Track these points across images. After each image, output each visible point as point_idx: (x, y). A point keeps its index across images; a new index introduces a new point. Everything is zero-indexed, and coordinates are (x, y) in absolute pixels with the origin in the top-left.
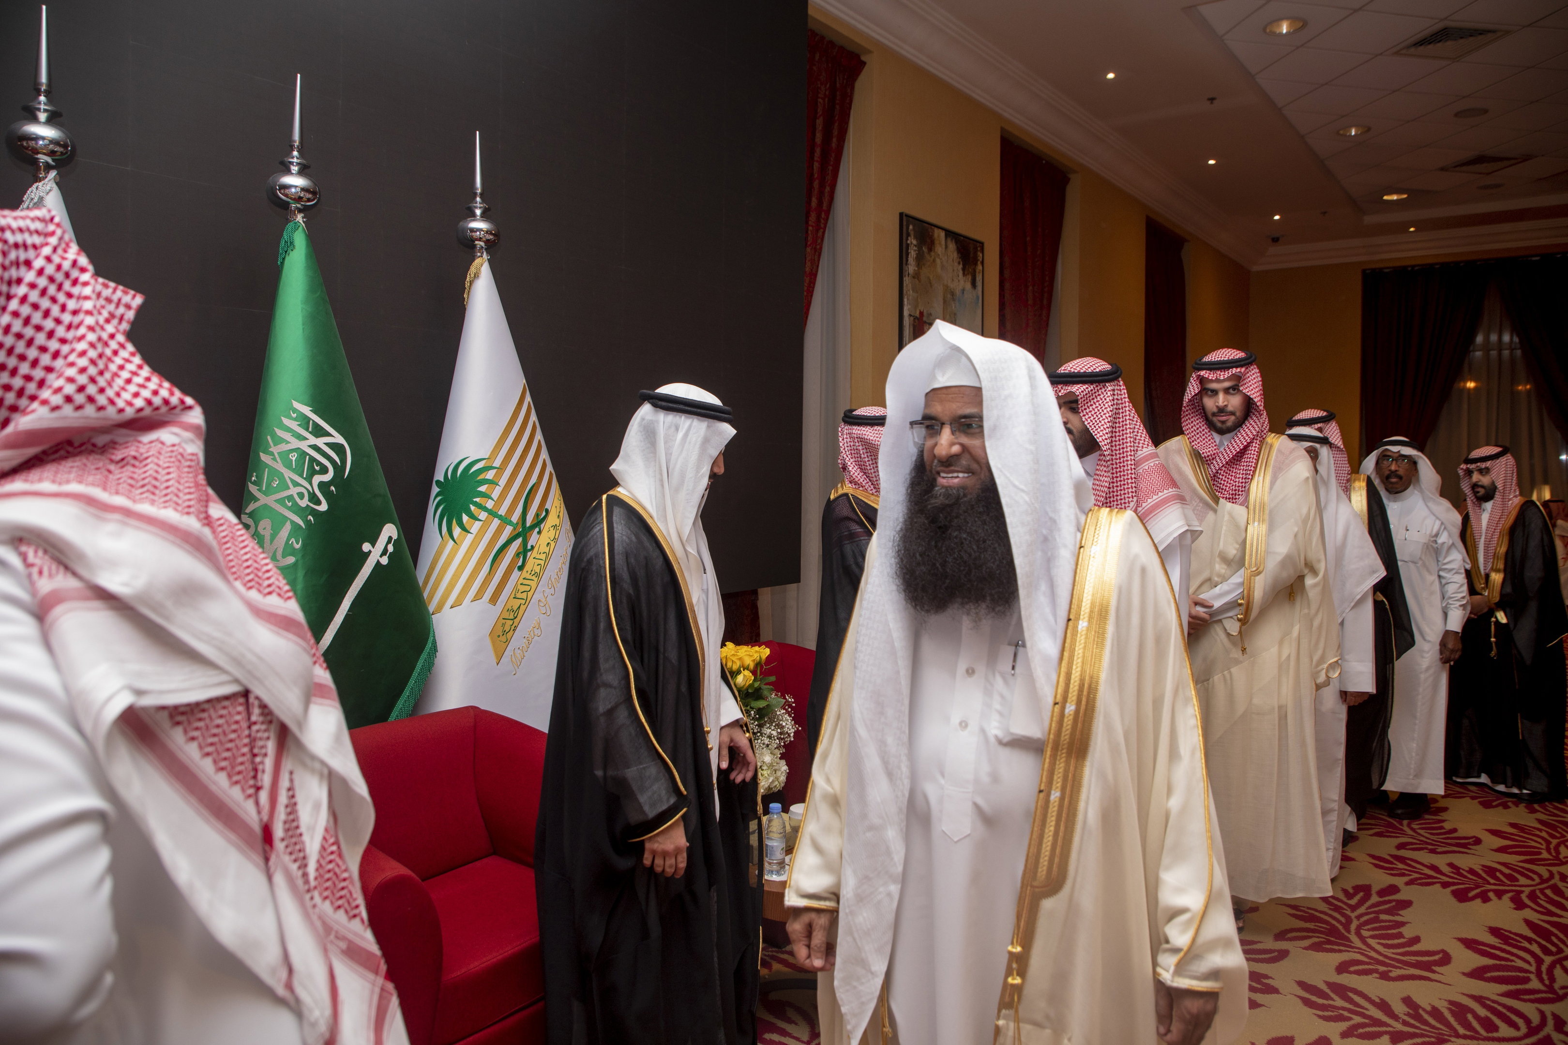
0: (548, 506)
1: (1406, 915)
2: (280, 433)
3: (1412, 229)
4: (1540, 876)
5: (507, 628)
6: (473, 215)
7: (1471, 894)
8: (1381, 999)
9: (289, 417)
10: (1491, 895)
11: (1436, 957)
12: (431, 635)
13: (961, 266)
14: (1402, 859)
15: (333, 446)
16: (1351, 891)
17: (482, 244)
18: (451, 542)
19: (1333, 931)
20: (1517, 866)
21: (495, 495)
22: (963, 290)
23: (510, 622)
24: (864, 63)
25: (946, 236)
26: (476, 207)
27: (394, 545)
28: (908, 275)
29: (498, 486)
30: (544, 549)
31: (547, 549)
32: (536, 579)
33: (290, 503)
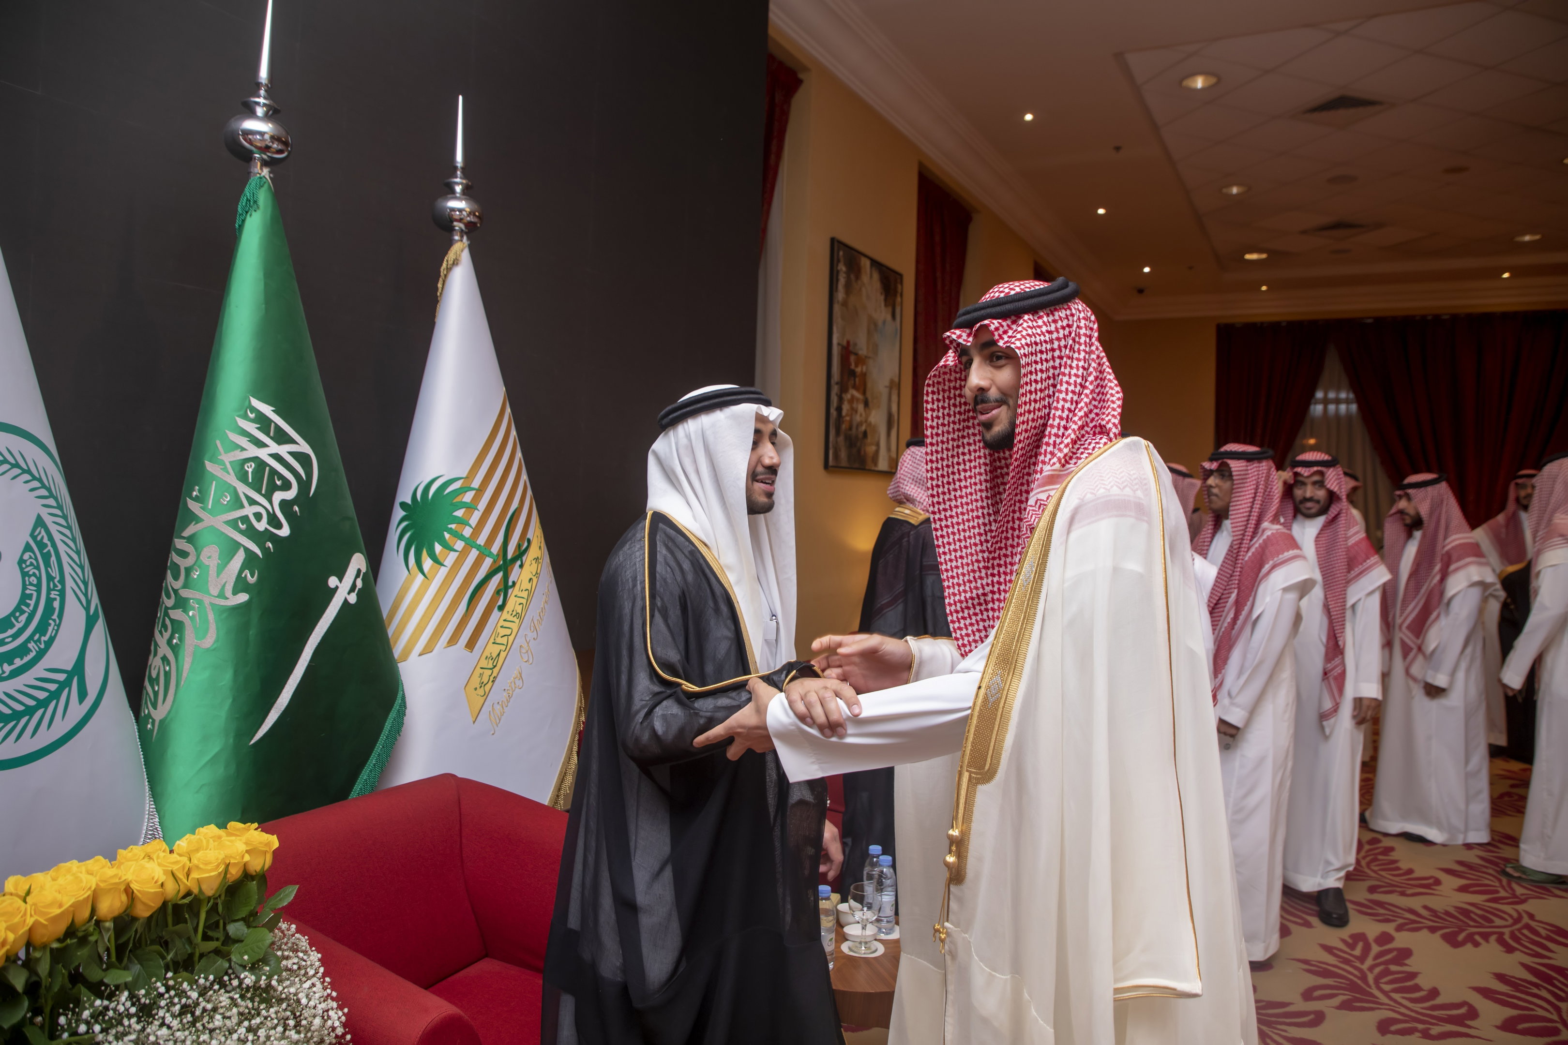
1: (1412, 964)
2: (231, 436)
3: (1264, 288)
4: (1511, 916)
6: (453, 192)
7: (1461, 937)
9: (245, 417)
10: (1477, 938)
11: (1463, 1010)
12: (400, 688)
13: (882, 298)
14: (1381, 904)
17: (462, 226)
18: (420, 577)
20: (1484, 906)
22: (884, 322)
24: (799, 82)
25: (872, 265)
26: (457, 184)
27: (362, 580)
28: (838, 302)
29: (476, 511)
30: (526, 585)
31: (529, 586)
32: (517, 621)
33: (245, 526)
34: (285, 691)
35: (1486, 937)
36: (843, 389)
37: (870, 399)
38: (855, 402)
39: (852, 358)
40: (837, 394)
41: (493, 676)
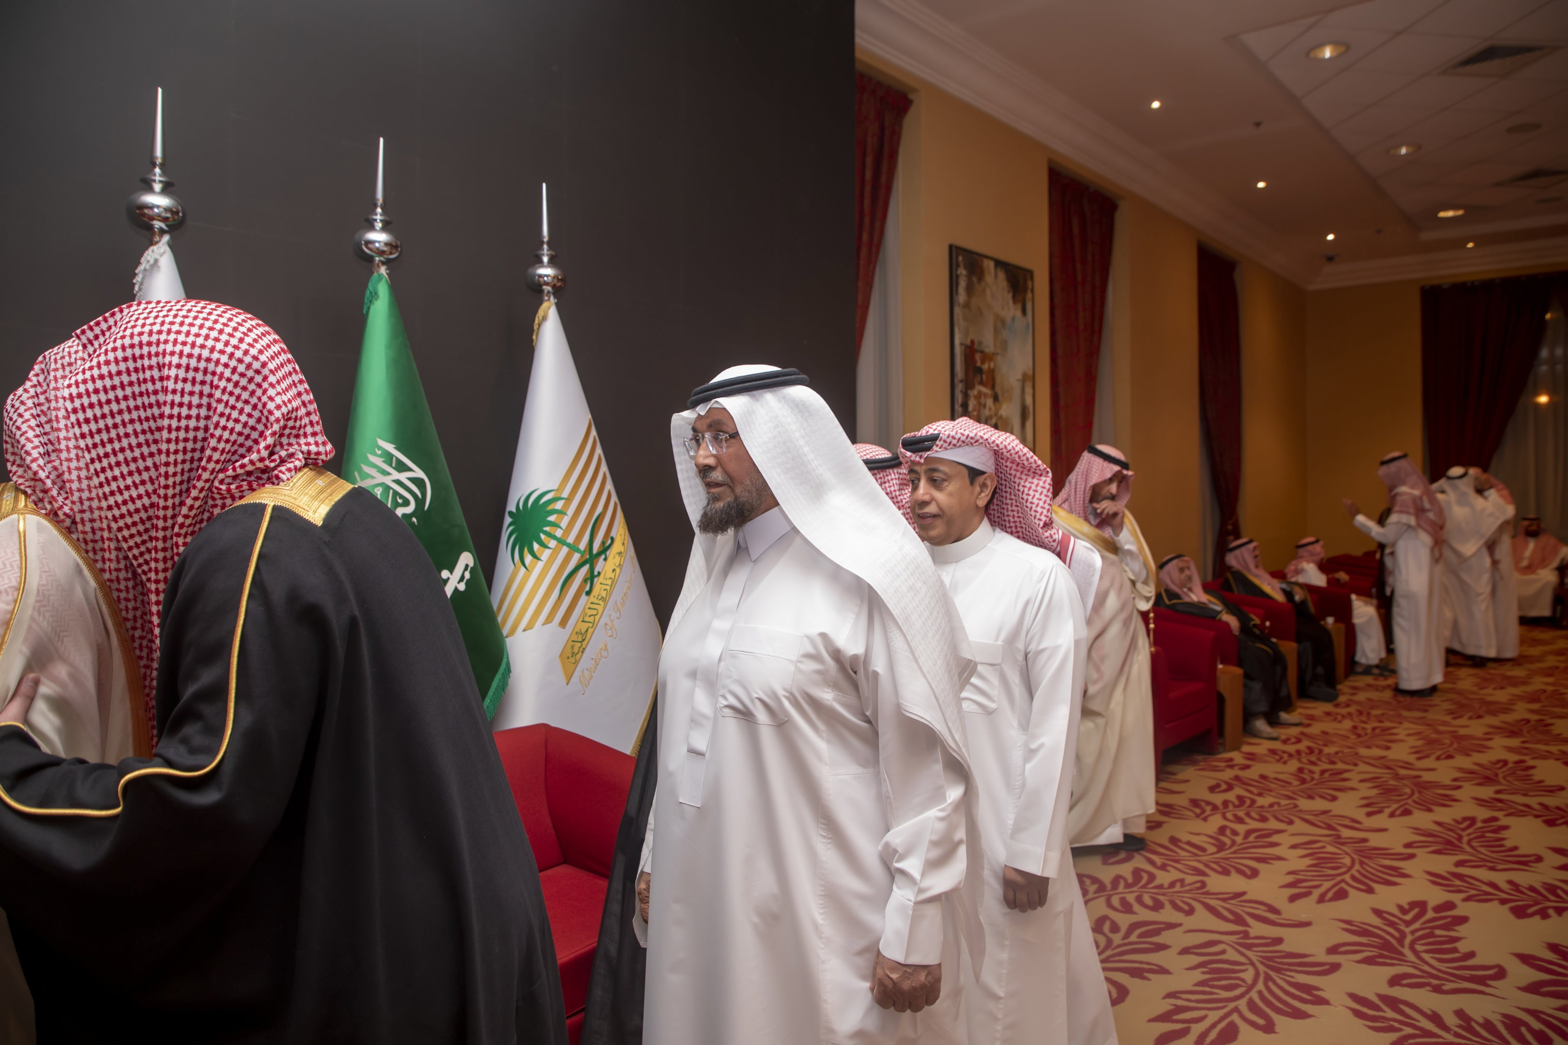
1: (1462, 930)
2: (366, 469)
3: (1470, 245)
5: (576, 650)
6: (541, 262)
7: (1530, 911)
8: (1433, 1012)
9: (375, 454)
11: (1491, 972)
12: (505, 656)
13: (1010, 295)
14: (1460, 877)
16: (1406, 907)
17: (550, 289)
18: (523, 569)
19: (1386, 946)
21: (564, 523)
22: (1013, 319)
23: (579, 644)
24: (912, 102)
25: (995, 266)
26: (543, 255)
27: (470, 572)
28: (959, 304)
29: (566, 516)
31: (612, 575)
32: (602, 604)
35: (1560, 911)
36: (969, 385)
37: (999, 393)
38: (983, 397)
39: (978, 357)
40: (961, 392)
41: (582, 648)
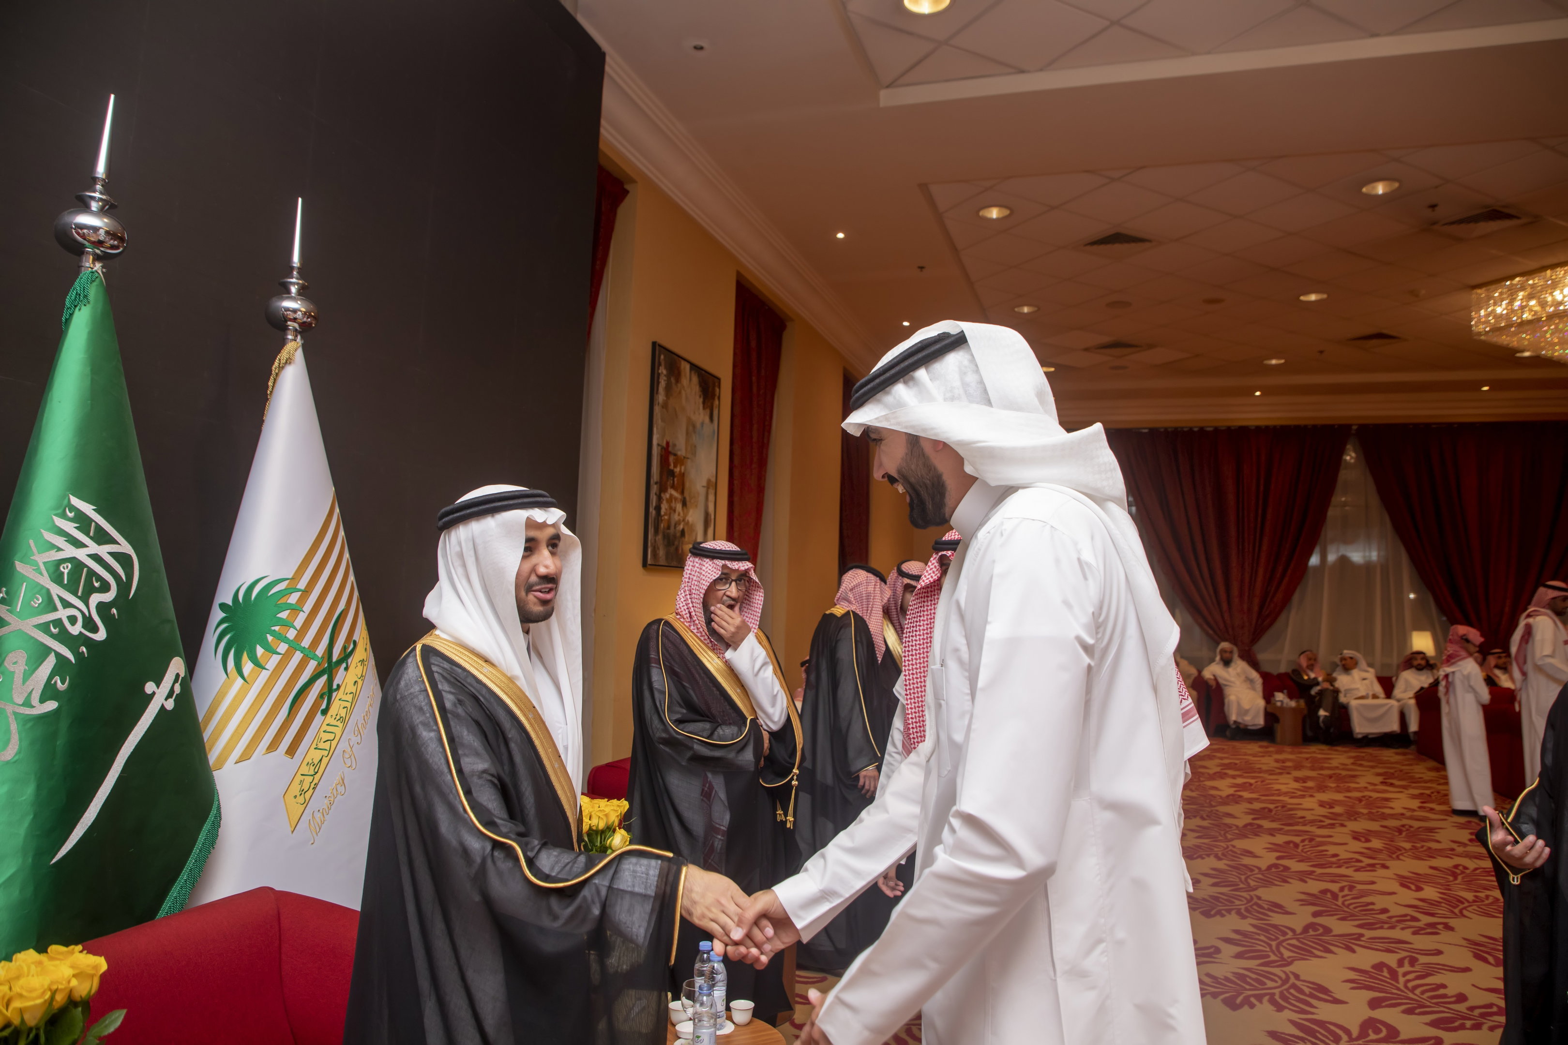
0: (356, 637)
2: (46, 536)
4: (1280, 978)
5: (305, 787)
6: (288, 292)
7: (1239, 1001)
9: (63, 516)
12: (216, 798)
13: (701, 400)
15: (121, 558)
17: (296, 325)
18: (240, 680)
20: (1258, 970)
21: (299, 622)
22: (702, 424)
23: (310, 779)
24: (627, 192)
25: (691, 370)
26: (291, 284)
27: (180, 684)
28: (658, 402)
29: (301, 612)
30: (351, 688)
31: (353, 689)
32: (341, 725)
33: (57, 629)
34: (92, 804)
35: (1259, 998)
36: (662, 489)
37: (688, 499)
38: (673, 502)
39: (671, 459)
40: (656, 494)
41: (314, 783)
